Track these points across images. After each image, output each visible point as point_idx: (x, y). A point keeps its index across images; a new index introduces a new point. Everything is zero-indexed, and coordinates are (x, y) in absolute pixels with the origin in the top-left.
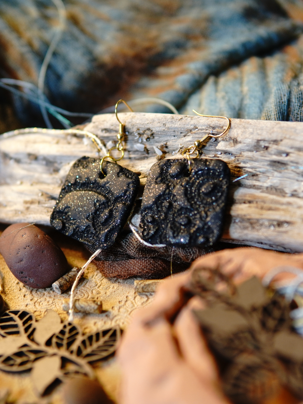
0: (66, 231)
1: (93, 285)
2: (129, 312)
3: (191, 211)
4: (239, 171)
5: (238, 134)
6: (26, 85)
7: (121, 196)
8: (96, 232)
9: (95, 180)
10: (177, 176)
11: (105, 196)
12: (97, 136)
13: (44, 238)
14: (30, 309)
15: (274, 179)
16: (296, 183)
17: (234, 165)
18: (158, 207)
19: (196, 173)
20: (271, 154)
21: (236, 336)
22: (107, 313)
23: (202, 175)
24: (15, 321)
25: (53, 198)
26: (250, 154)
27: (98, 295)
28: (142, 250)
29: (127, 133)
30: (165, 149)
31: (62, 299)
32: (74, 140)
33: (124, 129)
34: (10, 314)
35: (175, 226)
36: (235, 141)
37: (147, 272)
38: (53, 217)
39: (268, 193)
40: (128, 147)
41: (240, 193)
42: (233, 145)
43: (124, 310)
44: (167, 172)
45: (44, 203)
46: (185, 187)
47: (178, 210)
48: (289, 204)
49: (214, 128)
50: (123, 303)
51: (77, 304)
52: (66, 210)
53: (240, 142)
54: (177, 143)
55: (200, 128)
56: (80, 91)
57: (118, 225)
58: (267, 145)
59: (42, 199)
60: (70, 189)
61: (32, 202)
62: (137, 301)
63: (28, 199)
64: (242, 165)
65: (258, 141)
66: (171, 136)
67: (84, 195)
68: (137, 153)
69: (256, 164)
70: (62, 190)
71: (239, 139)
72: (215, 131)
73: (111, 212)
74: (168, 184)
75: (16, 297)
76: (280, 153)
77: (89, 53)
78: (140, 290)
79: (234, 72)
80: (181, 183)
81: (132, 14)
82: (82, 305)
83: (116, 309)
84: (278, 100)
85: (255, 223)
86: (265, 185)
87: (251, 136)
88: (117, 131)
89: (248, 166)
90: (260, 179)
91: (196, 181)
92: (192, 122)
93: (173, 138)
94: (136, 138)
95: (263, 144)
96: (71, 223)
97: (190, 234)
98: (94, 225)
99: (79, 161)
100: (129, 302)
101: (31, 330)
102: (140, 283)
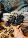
6: (6, 9)
9: (12, 17)
21: (24, 30)
22: (13, 28)
28: (16, 23)
29: (14, 13)
32: (10, 14)
53: (24, 14)
54: (19, 14)
63: (6, 19)
73: (13, 20)
74: (18, 17)
77: (11, 6)
79: (23, 8)
81: (15, 3)
86: (26, 18)
101: (6, 30)
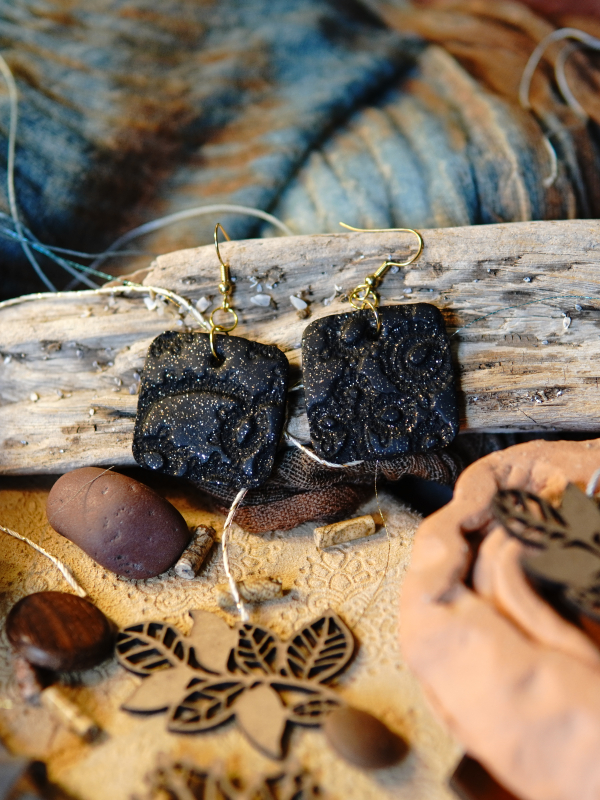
0: (173, 469)
1: (239, 551)
2: (327, 584)
3: (398, 398)
4: (451, 317)
5: (440, 256)
7: (265, 392)
8: (233, 462)
9: (205, 371)
10: (357, 342)
11: (232, 397)
12: (174, 291)
14: (154, 616)
15: (514, 321)
16: (553, 321)
17: (442, 307)
18: (337, 400)
19: (390, 332)
20: (505, 281)
22: (292, 594)
23: (401, 333)
24: (144, 644)
25: (120, 414)
26: (468, 286)
27: (258, 567)
29: (233, 280)
30: (308, 298)
31: (199, 587)
32: (123, 304)
33: (229, 273)
34: (129, 633)
35: (377, 426)
36: (438, 269)
37: (332, 511)
38: (137, 451)
39: (509, 345)
40: (237, 302)
41: (466, 352)
42: (434, 274)
43: (318, 583)
44: (335, 337)
45: (107, 427)
46: (377, 358)
47: (376, 399)
48: (552, 357)
49: (392, 251)
50: (307, 570)
51: (244, 591)
52: (162, 434)
53: (448, 269)
54: (329, 284)
55: (367, 252)
56: (78, 210)
57: (273, 442)
58: (494, 267)
59: (99, 419)
60: (157, 393)
61: (80, 429)
62: (328, 563)
63: (69, 423)
64: (455, 305)
65: (480, 263)
66: (317, 273)
67: (190, 400)
68: (255, 310)
69: (480, 301)
70: (141, 398)
71: (445, 265)
72: (396, 255)
73: (252, 421)
74: (343, 358)
75: (115, 602)
76: (519, 278)
77: (75, 136)
78: (330, 542)
79: (342, 137)
80: (368, 353)
81: (125, 53)
82: (253, 590)
83: (302, 582)
84: (458, 184)
85: (506, 398)
86: (502, 332)
87: (466, 257)
88: (212, 279)
89: (466, 306)
90: (489, 324)
91: (394, 346)
92: (351, 245)
93: (320, 277)
94: (252, 286)
95: (488, 267)
96: (178, 454)
97: (408, 434)
98: (225, 451)
99: (158, 341)
100: (316, 568)
101: (186, 653)
102: (326, 532)
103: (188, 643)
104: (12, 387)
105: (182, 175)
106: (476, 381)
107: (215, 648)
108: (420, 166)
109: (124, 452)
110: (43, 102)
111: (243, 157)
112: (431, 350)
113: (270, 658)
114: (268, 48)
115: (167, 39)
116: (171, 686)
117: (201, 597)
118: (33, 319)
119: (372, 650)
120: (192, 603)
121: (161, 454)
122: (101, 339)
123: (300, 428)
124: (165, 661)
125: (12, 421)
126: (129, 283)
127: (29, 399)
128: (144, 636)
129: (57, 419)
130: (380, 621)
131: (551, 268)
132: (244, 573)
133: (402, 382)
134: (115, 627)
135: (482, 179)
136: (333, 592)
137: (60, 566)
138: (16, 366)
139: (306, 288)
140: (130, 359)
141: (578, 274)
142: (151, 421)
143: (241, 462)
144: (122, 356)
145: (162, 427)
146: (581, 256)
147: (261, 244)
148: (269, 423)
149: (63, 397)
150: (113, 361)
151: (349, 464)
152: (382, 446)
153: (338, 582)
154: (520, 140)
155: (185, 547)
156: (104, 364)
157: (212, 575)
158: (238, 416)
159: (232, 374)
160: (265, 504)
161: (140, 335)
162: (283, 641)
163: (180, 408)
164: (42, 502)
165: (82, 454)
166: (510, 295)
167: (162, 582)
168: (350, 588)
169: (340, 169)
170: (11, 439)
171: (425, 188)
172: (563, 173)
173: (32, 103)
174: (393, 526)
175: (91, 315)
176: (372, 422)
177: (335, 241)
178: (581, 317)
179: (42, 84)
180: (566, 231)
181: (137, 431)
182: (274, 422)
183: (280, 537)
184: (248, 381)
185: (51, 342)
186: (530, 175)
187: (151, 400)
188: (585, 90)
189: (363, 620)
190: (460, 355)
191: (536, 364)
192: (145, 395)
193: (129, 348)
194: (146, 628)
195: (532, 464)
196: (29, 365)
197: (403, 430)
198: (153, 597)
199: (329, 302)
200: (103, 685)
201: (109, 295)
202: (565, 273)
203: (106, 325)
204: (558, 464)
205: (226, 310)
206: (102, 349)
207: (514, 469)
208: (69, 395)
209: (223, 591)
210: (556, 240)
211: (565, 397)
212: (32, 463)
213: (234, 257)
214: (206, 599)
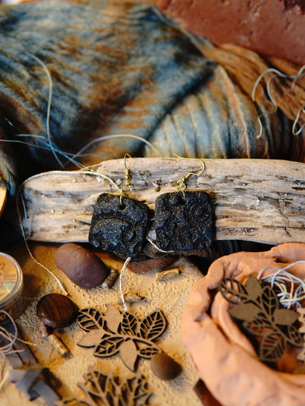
0: (103, 247)
1: (127, 279)
2: (159, 296)
3: (191, 228)
4: (214, 195)
5: (211, 173)
6: (36, 136)
7: (140, 221)
8: (126, 247)
9: (118, 211)
10: (177, 205)
11: (127, 222)
12: (108, 176)
13: (91, 256)
14: (92, 305)
15: (238, 200)
16: (253, 201)
17: (210, 192)
18: (167, 227)
19: (189, 202)
20: (235, 184)
22: (145, 299)
23: (194, 203)
24: (89, 318)
25: (85, 224)
26: (221, 185)
27: (133, 286)
28: (159, 254)
30: (159, 183)
31: (110, 293)
32: (89, 178)
33: (129, 171)
34: (83, 312)
35: (182, 238)
36: (210, 177)
37: (163, 266)
38: (90, 238)
39: (235, 208)
40: (132, 182)
41: (219, 211)
42: (208, 179)
43: (155, 295)
44: (168, 202)
45: (79, 227)
46: (183, 212)
47: (182, 228)
48: (251, 215)
49: (193, 168)
50: (152, 289)
51: (127, 299)
52: (100, 233)
53: (214, 178)
54: (168, 179)
55: (183, 168)
56: (74, 132)
57: (142, 241)
58: (232, 179)
59: (77, 224)
60: (99, 217)
61: (69, 227)
62: (160, 287)
63: (65, 224)
64: (216, 191)
65: (226, 177)
66: (164, 174)
67: (111, 222)
68: (139, 186)
69: (225, 191)
70: (93, 218)
71: (213, 176)
72: (194, 170)
73: (134, 232)
74: (171, 211)
75: (79, 298)
76: (241, 184)
78: (161, 279)
79: (179, 107)
80: (180, 209)
83: (149, 294)
84: (223, 136)
85: (232, 230)
86: (233, 203)
87: (221, 174)
88: (123, 173)
89: (220, 192)
90: (228, 200)
91: (190, 208)
92: (177, 164)
93: (165, 175)
94: (138, 177)
95: (229, 178)
96: (105, 242)
97: (193, 243)
98: (123, 243)
99: (101, 196)
100: (155, 288)
103: (104, 318)
104: (44, 206)
105: (116, 118)
106: (221, 223)
107: (114, 321)
108: (209, 124)
109: (85, 238)
110: (62, 88)
111: (140, 114)
112: (205, 210)
113: (134, 328)
114: (153, 67)
115: (113, 60)
116: (96, 336)
117: (111, 298)
118: (54, 181)
119: (173, 327)
120: (107, 300)
121: (99, 241)
122: (79, 192)
123: (153, 235)
124: (95, 325)
125: (43, 221)
126: (91, 170)
127: (50, 212)
128: (88, 314)
129: (61, 222)
130: (177, 314)
131: (254, 181)
132: (128, 288)
133: (193, 222)
134: (78, 309)
135: (232, 134)
136: (161, 300)
137: (59, 282)
138: (46, 199)
139: (159, 179)
140: (90, 201)
141: (264, 184)
142: (96, 228)
143: (129, 248)
144: (86, 199)
145: (100, 231)
146: (265, 178)
147: (142, 161)
148: (140, 234)
149: (64, 213)
150: (83, 200)
151: (170, 251)
152: (183, 246)
153: (163, 295)
154: (249, 118)
155: (106, 278)
156: (80, 201)
157: (116, 288)
158: (129, 230)
159: (128, 213)
160: (138, 261)
161: (95, 192)
162: (140, 321)
163: (107, 224)
164: (53, 252)
165: (69, 237)
166: (237, 190)
167: (97, 290)
168: (167, 299)
169: (177, 124)
170: (43, 228)
171: (210, 134)
172: (264, 133)
173: (58, 88)
174: (186, 272)
175: (76, 182)
176: (180, 237)
177: (171, 162)
178: (264, 200)
179: (63, 79)
180: (261, 167)
181: (91, 231)
182: (143, 234)
183: (143, 274)
184: (134, 217)
185: (60, 192)
186: (251, 134)
187: (96, 219)
188: (277, 95)
189: (171, 313)
190: (216, 212)
191: (245, 218)
192: (95, 217)
193: (89, 196)
194: (89, 311)
195: (238, 262)
196: (51, 199)
197: (191, 241)
198: (93, 296)
199: (168, 185)
200: (72, 333)
201: (83, 174)
202: (259, 184)
203: (81, 187)
204: (248, 264)
205: (127, 186)
206: (80, 196)
207: (231, 264)
208: (66, 212)
209: (119, 298)
210: (256, 171)
211: (255, 232)
212: (50, 239)
213: (132, 166)
214: (113, 299)
